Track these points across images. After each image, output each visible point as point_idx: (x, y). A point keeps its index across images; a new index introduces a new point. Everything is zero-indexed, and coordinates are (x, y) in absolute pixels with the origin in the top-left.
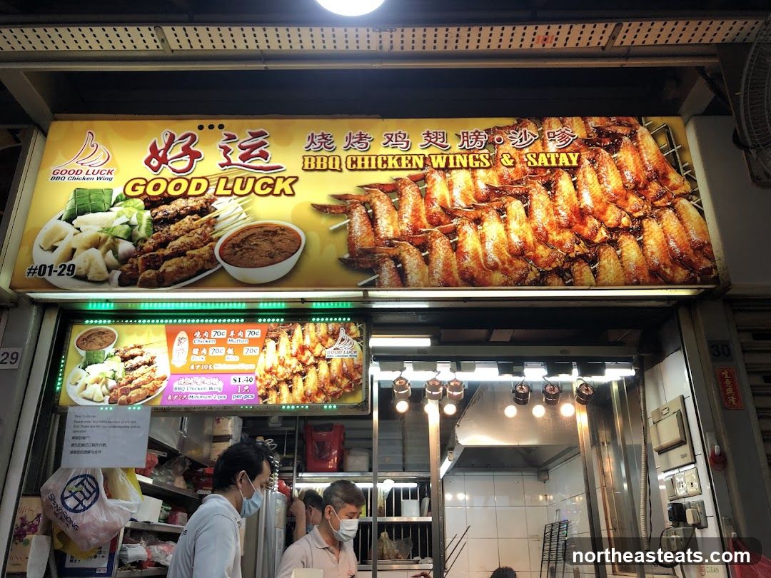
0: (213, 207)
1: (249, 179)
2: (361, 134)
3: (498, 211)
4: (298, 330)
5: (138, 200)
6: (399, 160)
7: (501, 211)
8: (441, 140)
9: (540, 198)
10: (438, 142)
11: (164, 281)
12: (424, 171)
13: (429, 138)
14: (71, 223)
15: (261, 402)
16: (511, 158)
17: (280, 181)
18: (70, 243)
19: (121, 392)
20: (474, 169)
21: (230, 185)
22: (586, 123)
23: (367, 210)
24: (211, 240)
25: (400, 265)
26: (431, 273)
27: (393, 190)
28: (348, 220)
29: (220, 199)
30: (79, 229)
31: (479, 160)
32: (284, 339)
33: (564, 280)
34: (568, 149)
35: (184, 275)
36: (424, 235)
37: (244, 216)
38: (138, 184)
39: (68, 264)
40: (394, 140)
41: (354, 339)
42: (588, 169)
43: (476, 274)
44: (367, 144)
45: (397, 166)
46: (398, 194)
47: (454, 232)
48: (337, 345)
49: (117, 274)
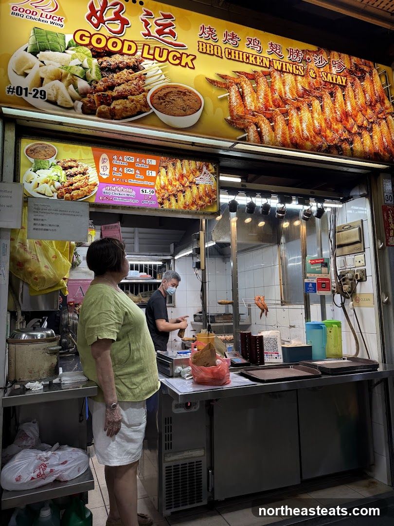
0: (142, 66)
1: (164, 50)
2: (233, 34)
3: (308, 105)
4: (179, 164)
5: (86, 48)
6: (256, 58)
7: (310, 105)
8: (279, 51)
9: (328, 101)
10: (277, 52)
11: (115, 115)
12: (270, 70)
13: (272, 48)
14: (36, 56)
15: (160, 206)
16: (314, 73)
17: (184, 56)
18: (38, 73)
19: (65, 191)
20: (296, 75)
21: (151, 52)
22: (350, 59)
23: (239, 89)
24: (144, 91)
25: (259, 129)
26: (276, 136)
27: (253, 77)
28: (228, 94)
29: (146, 61)
30: (43, 62)
31: (298, 70)
33: (338, 152)
34: (341, 74)
36: (271, 112)
37: (163, 77)
38: (83, 35)
39: (40, 89)
40: (253, 44)
41: (211, 173)
42: (350, 89)
43: (298, 141)
44: (237, 42)
45: (254, 63)
46: (256, 82)
47: (286, 113)
48: (201, 176)
49: (79, 104)
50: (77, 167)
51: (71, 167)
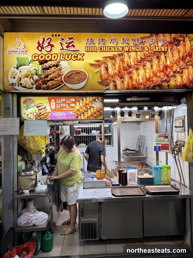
0: (60, 64)
1: (70, 54)
2: (103, 39)
3: (143, 66)
4: (85, 99)
5: (37, 62)
6: (115, 48)
7: (144, 66)
8: (127, 41)
9: (155, 61)
10: (126, 42)
11: (49, 88)
12: (122, 52)
13: (123, 41)
14: (18, 69)
15: (76, 119)
16: (148, 48)
17: (79, 55)
18: (19, 76)
19: (38, 116)
20: (137, 52)
21: (64, 57)
22: (171, 36)
23: (105, 65)
24: (61, 75)
25: (115, 84)
26: (124, 86)
27: (112, 58)
28: (100, 69)
29: (62, 62)
30: (20, 71)
31: (138, 48)
32: (81, 101)
33: (160, 88)
34: (165, 45)
35: (55, 86)
36: (122, 74)
37: (69, 67)
38: (36, 56)
39: (20, 83)
40: (113, 41)
41: (100, 101)
42: (170, 52)
43: (136, 86)
44: (105, 42)
45: (114, 50)
46: (114, 60)
47: (130, 73)
48: (95, 103)
49: (35, 86)
50: (42, 106)
51: (40, 106)
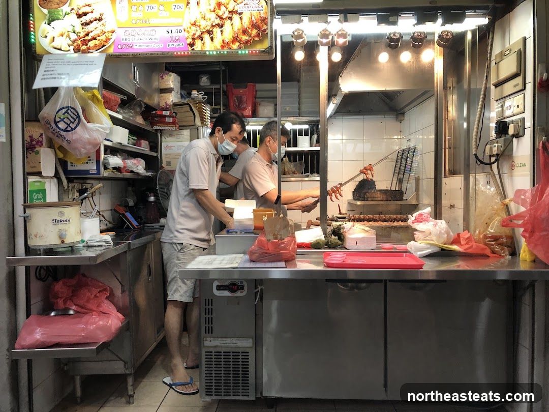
19: (82, 43)
48: (246, 2)
50: (92, 12)
51: (86, 14)
